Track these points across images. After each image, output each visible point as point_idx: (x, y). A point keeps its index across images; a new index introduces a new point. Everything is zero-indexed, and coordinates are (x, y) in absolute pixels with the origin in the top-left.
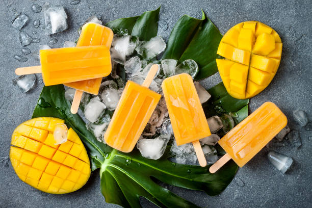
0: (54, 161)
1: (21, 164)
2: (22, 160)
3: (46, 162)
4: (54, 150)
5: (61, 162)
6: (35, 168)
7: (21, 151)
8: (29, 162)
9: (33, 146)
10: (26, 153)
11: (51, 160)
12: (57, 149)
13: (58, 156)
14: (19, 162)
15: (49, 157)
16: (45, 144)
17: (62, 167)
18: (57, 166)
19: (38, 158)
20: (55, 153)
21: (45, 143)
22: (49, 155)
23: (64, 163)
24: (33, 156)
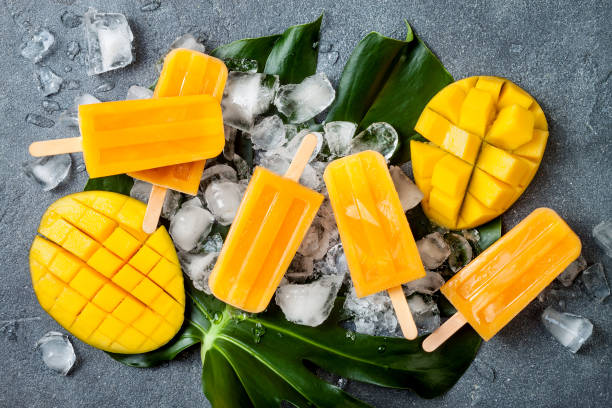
0: (115, 285)
1: (48, 276)
2: (53, 269)
3: (98, 281)
4: (120, 262)
5: (128, 290)
6: (74, 290)
7: (53, 249)
8: (65, 274)
9: (80, 245)
10: (62, 257)
11: (109, 280)
12: (127, 262)
13: (125, 277)
14: (47, 270)
15: (108, 276)
16: (104, 247)
17: (128, 300)
18: (119, 295)
19: (84, 272)
20: (121, 268)
21: (104, 244)
22: (107, 271)
23: (134, 293)
24: (75, 265)
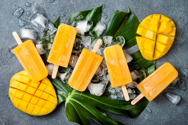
0: (35, 96)
1: (15, 98)
2: (16, 96)
3: (30, 96)
4: (35, 89)
5: (40, 97)
6: (24, 100)
7: (15, 90)
8: (20, 97)
9: (23, 87)
10: (18, 92)
11: (34, 95)
12: (37, 89)
13: (38, 93)
14: (15, 96)
15: (33, 94)
16: (30, 86)
17: (40, 99)
18: (38, 99)
19: (26, 94)
20: (36, 91)
21: (30, 85)
22: (32, 93)
23: (41, 97)
24: (23, 93)
